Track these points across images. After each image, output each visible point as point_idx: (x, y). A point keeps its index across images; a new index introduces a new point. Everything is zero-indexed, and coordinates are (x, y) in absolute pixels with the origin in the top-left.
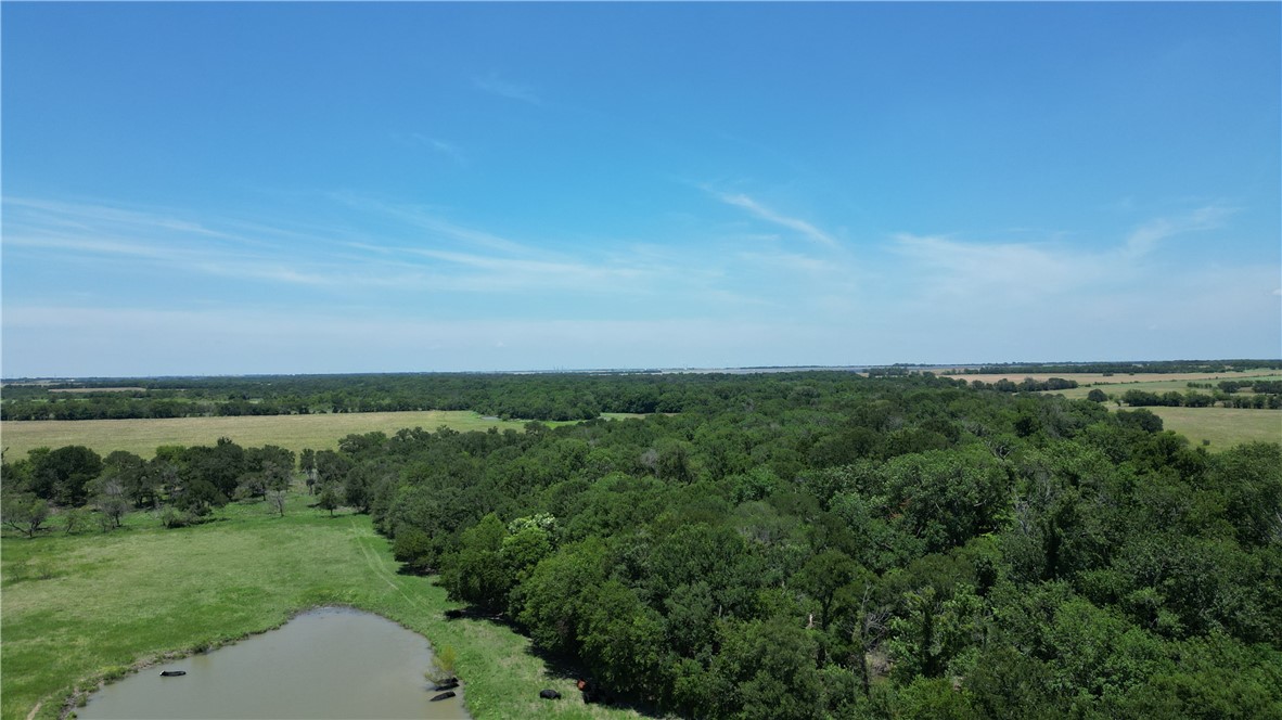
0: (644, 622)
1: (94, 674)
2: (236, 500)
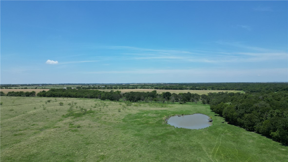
0: (235, 113)
1: (171, 115)
2: (190, 102)
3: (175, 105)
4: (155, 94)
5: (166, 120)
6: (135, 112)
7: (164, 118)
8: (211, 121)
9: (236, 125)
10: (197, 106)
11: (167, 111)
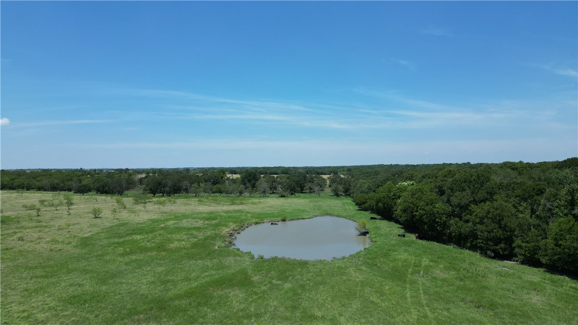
0: (440, 206)
1: (251, 221)
2: (304, 193)
3: (268, 200)
4: (222, 178)
5: (231, 235)
6: (146, 218)
7: (225, 231)
8: (365, 234)
9: (444, 242)
10: (320, 201)
11: (243, 212)
